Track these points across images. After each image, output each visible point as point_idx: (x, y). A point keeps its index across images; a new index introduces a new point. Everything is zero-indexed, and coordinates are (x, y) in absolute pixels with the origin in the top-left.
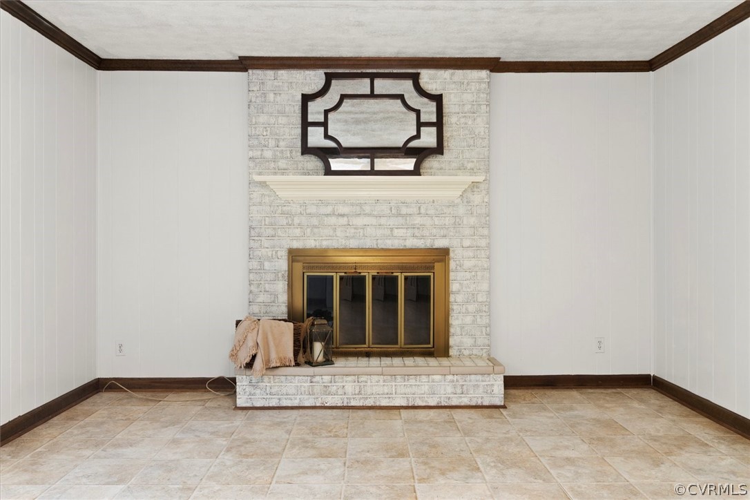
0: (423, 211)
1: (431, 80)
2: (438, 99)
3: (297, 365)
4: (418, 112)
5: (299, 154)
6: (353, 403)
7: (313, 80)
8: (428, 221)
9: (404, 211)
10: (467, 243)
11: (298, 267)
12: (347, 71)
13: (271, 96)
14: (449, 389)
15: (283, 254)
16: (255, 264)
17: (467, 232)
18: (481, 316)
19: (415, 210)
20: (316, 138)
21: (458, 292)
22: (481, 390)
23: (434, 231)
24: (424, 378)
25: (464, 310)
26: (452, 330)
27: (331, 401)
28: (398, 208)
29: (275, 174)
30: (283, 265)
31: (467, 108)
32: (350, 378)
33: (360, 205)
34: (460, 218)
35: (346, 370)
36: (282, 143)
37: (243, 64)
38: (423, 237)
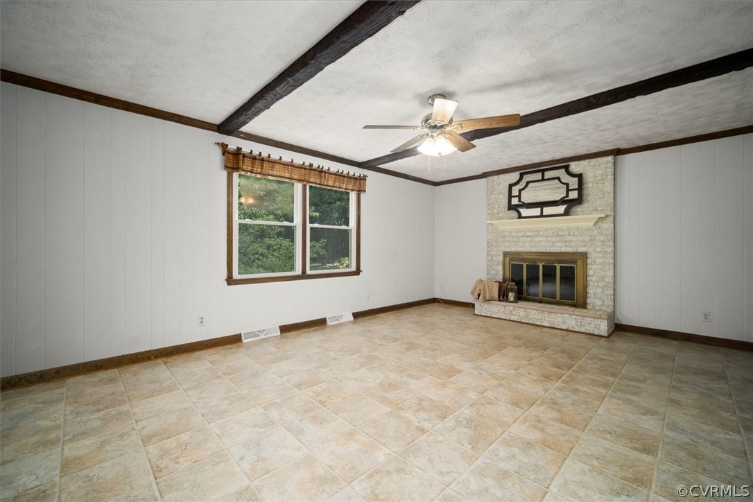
0: (571, 233)
1: (575, 167)
2: (580, 177)
3: (499, 300)
4: (567, 185)
5: (507, 210)
6: (523, 321)
7: (515, 176)
8: (574, 239)
9: (561, 234)
10: (598, 250)
11: (507, 260)
12: (531, 170)
13: (496, 187)
14: (574, 323)
15: (501, 254)
16: (490, 258)
17: (599, 244)
18: (607, 290)
19: (567, 233)
20: (515, 201)
21: (593, 276)
22: (592, 326)
23: (578, 243)
24: (559, 315)
25: (596, 285)
26: (588, 295)
27: (513, 318)
28: (557, 232)
29: (498, 219)
30: (501, 258)
31: (599, 177)
32: (522, 310)
33: (538, 231)
34: (594, 236)
35: (521, 306)
36: (501, 206)
37: (485, 175)
38: (571, 246)
